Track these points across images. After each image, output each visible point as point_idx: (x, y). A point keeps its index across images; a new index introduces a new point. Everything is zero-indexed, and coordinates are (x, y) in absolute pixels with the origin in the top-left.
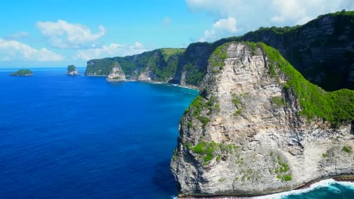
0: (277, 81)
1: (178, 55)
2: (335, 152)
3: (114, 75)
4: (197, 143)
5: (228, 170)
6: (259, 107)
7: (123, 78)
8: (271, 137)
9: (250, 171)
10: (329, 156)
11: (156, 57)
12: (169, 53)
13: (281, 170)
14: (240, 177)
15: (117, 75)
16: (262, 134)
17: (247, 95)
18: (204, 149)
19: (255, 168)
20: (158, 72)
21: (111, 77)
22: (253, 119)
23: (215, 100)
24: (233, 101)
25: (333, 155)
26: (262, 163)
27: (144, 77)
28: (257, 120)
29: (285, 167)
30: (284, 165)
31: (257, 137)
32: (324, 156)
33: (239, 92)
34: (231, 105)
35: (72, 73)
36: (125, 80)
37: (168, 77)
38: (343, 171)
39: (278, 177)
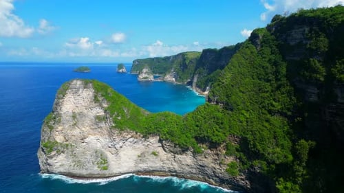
0: (101, 105)
1: (196, 59)
2: (146, 155)
3: (144, 75)
4: (46, 141)
5: (65, 159)
6: (87, 121)
7: (151, 78)
8: (97, 140)
9: (79, 162)
10: (142, 157)
11: (180, 59)
12: (191, 56)
13: (101, 163)
14: (73, 164)
15: (146, 75)
16: (91, 139)
17: (81, 114)
18: (49, 145)
19: (83, 160)
20: (181, 73)
21: (141, 77)
22: (83, 129)
23: (59, 115)
24: (73, 116)
25: (145, 156)
26: (89, 157)
27: (169, 78)
28: (86, 129)
29: (105, 161)
30: (104, 160)
31: (86, 140)
32: (139, 156)
33: (77, 111)
34: (71, 119)
35: (121, 71)
36: (153, 79)
37: (187, 79)
38: (154, 169)
39: (98, 167)
